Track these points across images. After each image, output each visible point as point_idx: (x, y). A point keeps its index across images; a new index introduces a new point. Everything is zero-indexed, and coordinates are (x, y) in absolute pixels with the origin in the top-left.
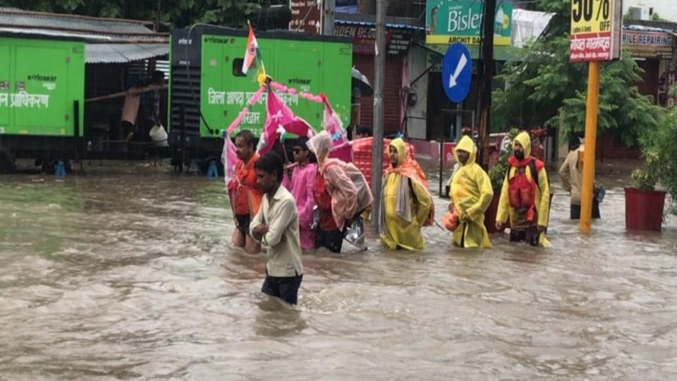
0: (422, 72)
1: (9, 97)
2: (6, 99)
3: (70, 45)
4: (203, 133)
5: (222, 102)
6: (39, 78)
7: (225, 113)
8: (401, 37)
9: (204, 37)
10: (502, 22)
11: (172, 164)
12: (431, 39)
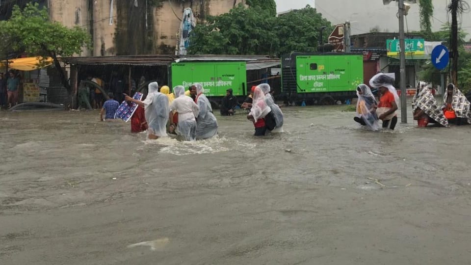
0: (386, 66)
1: (215, 83)
2: (214, 84)
3: (240, 63)
4: (299, 91)
5: (306, 80)
6: (228, 76)
7: (308, 83)
8: (376, 54)
9: (297, 56)
10: (420, 46)
11: (284, 103)
12: (389, 54)
